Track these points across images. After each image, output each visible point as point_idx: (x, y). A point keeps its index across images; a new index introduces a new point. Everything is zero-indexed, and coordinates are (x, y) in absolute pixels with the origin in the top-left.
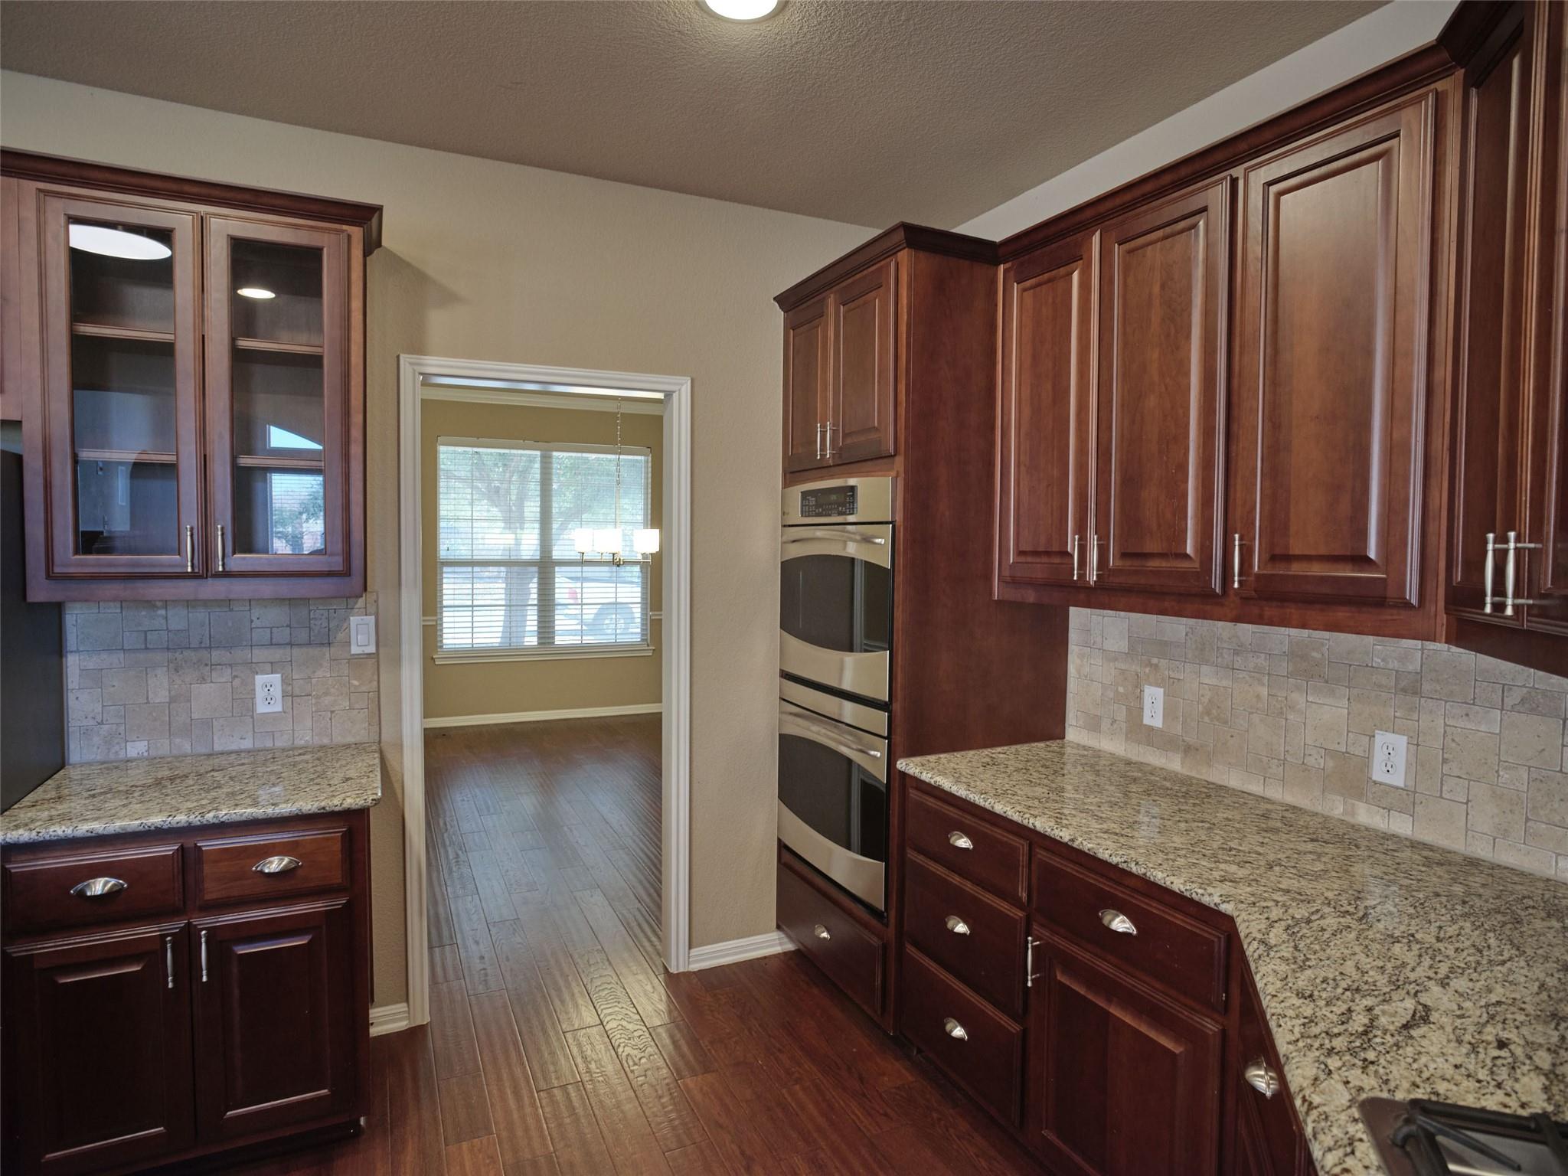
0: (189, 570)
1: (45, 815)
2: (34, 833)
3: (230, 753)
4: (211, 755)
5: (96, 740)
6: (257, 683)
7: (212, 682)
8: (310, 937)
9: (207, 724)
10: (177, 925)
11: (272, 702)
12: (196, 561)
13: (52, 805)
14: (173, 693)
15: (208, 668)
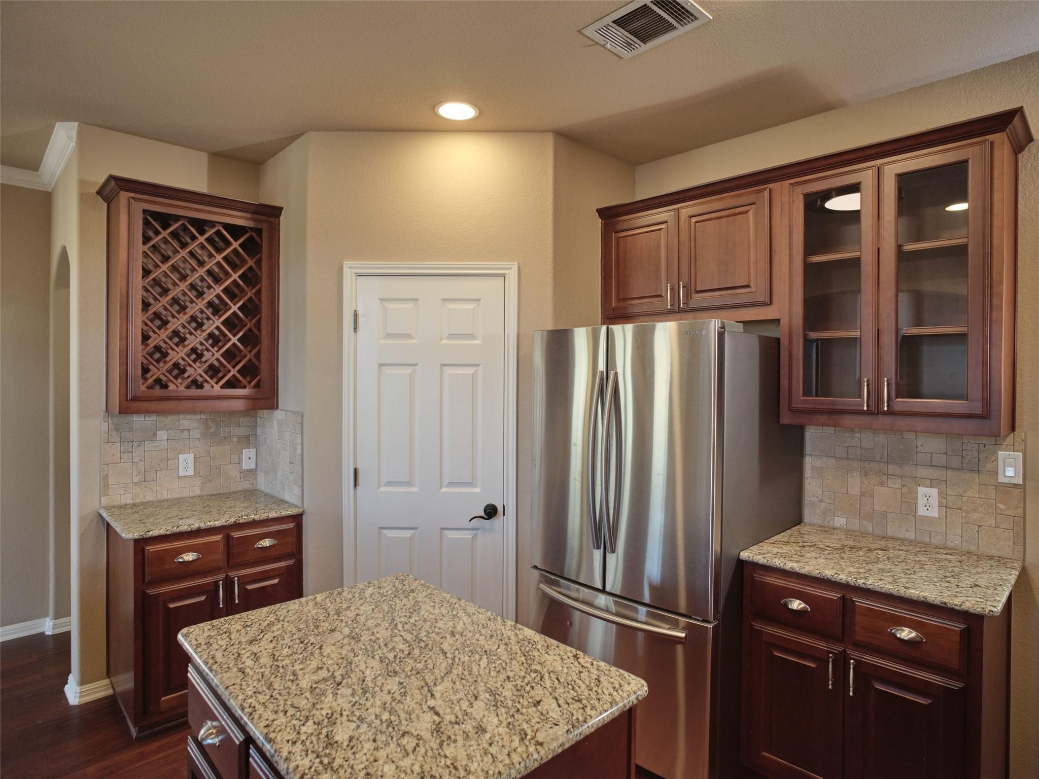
0: (865, 408)
1: (775, 550)
2: (766, 560)
3: (897, 539)
4: (885, 537)
5: (818, 511)
6: (919, 492)
7: (887, 487)
8: (930, 701)
9: (884, 515)
10: (838, 648)
11: (929, 509)
12: (870, 403)
13: (782, 546)
14: (863, 490)
15: (886, 476)
